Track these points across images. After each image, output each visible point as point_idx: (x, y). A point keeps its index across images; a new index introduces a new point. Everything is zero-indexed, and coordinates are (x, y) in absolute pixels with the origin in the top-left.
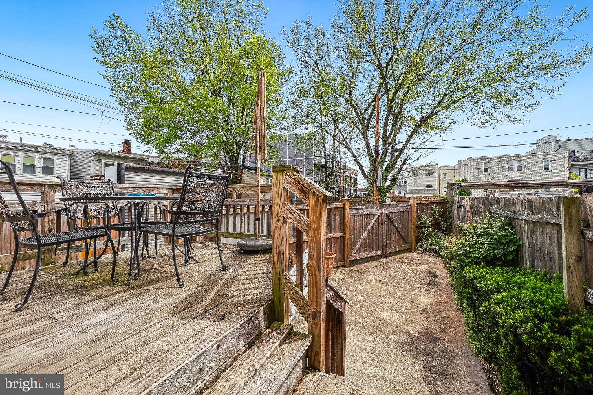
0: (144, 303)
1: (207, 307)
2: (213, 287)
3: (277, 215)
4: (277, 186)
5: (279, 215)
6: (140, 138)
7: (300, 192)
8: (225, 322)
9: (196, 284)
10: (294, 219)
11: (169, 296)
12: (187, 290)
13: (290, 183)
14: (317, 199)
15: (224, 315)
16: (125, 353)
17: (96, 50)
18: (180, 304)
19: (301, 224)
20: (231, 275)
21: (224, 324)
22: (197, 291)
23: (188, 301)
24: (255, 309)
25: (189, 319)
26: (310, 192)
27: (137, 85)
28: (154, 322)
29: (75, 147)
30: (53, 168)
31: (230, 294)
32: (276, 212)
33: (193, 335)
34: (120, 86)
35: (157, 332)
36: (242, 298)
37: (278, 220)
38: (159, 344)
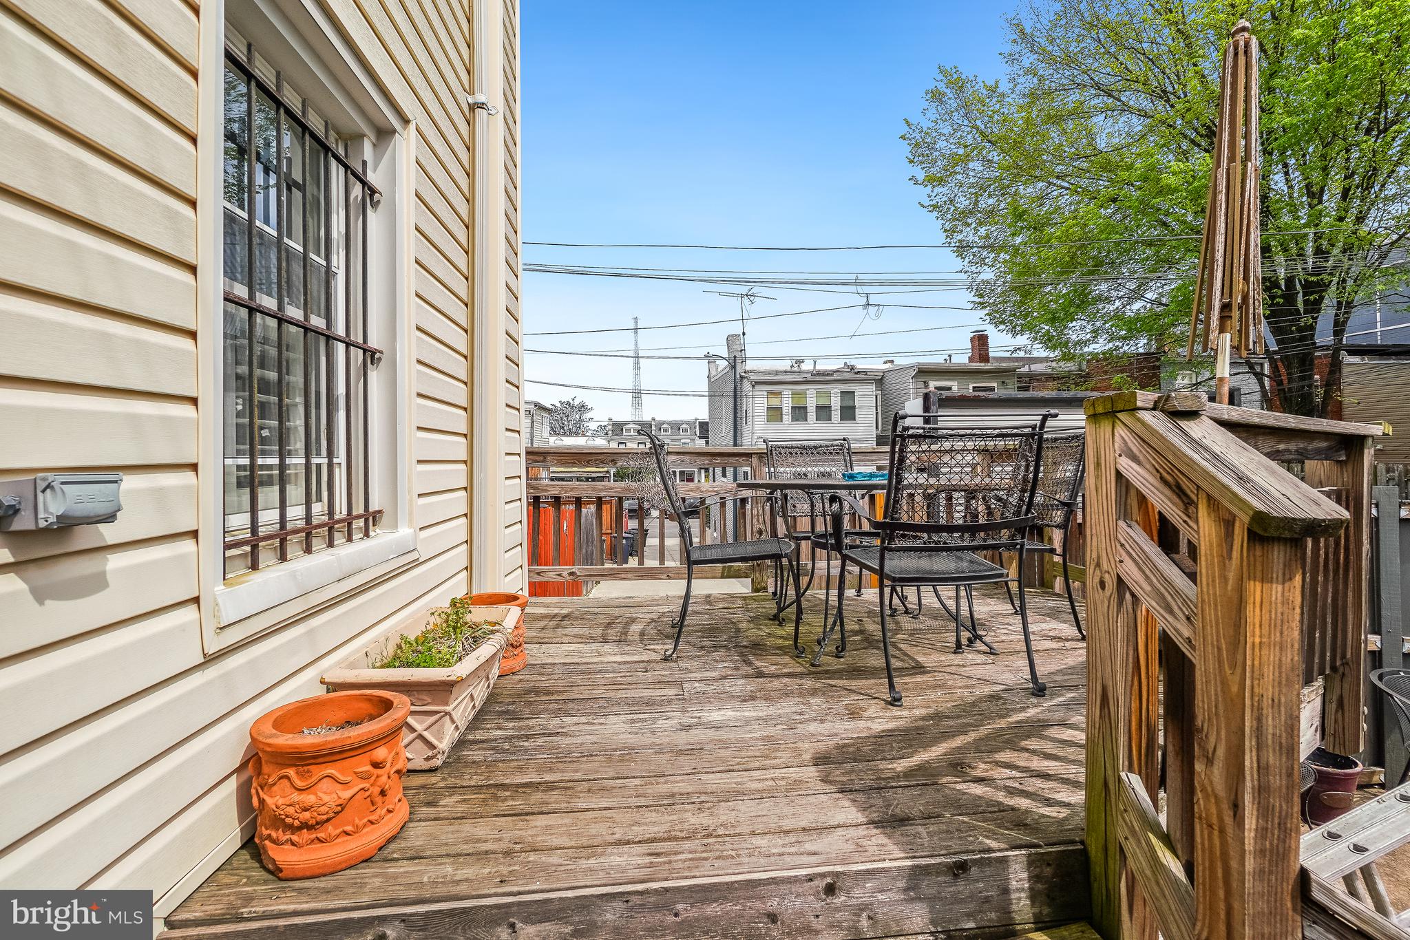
0: (800, 714)
1: (897, 777)
2: (962, 731)
3: (1098, 565)
4: (1098, 464)
5: (1105, 566)
6: (1003, 322)
7: (1168, 492)
8: (889, 837)
9: (931, 710)
10: (1148, 588)
11: (854, 714)
12: (900, 718)
13: (1134, 458)
14: (1228, 524)
15: (908, 819)
16: (688, 798)
17: (911, 162)
18: (852, 745)
19: (1171, 612)
20: (1041, 716)
21: (883, 840)
22: (917, 728)
23: (875, 744)
24: (994, 844)
25: (833, 788)
26: (1202, 496)
27: (991, 201)
28: (778, 761)
29: (892, 362)
30: (854, 407)
31: (981, 769)
32: (1094, 555)
33: (804, 829)
34: (963, 215)
35: (760, 786)
36: (1001, 797)
37: (1102, 584)
38: (739, 811)
